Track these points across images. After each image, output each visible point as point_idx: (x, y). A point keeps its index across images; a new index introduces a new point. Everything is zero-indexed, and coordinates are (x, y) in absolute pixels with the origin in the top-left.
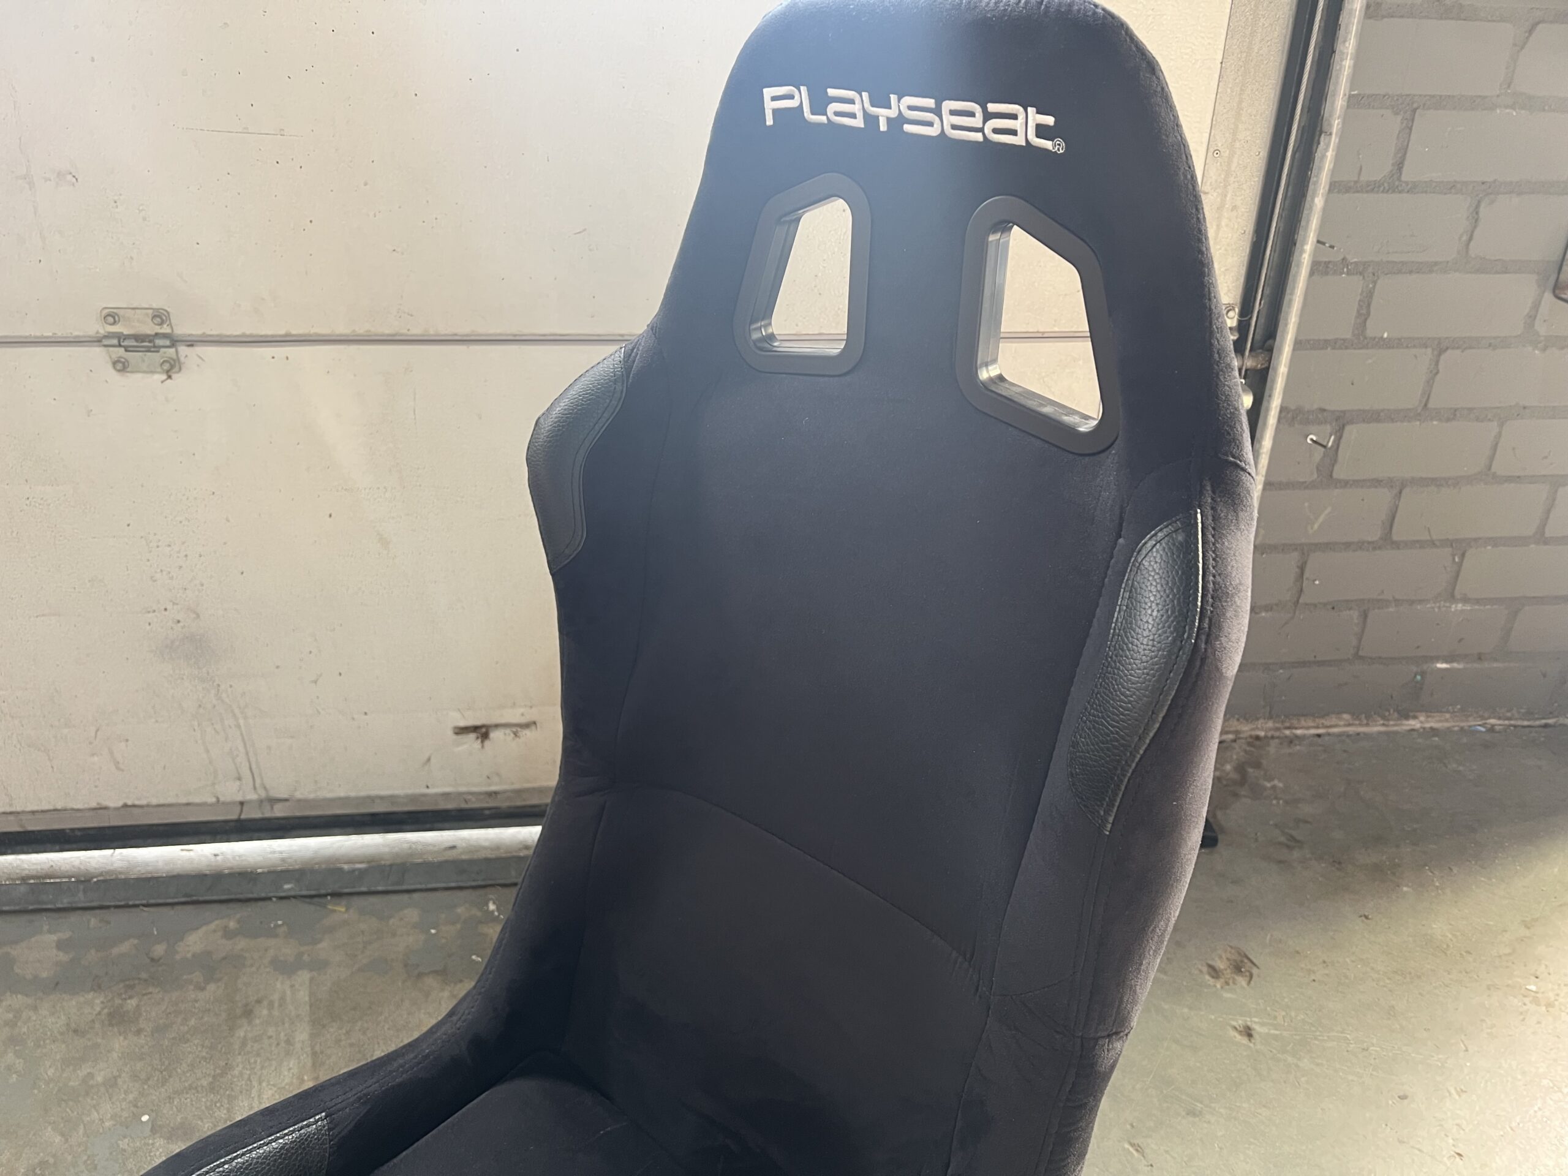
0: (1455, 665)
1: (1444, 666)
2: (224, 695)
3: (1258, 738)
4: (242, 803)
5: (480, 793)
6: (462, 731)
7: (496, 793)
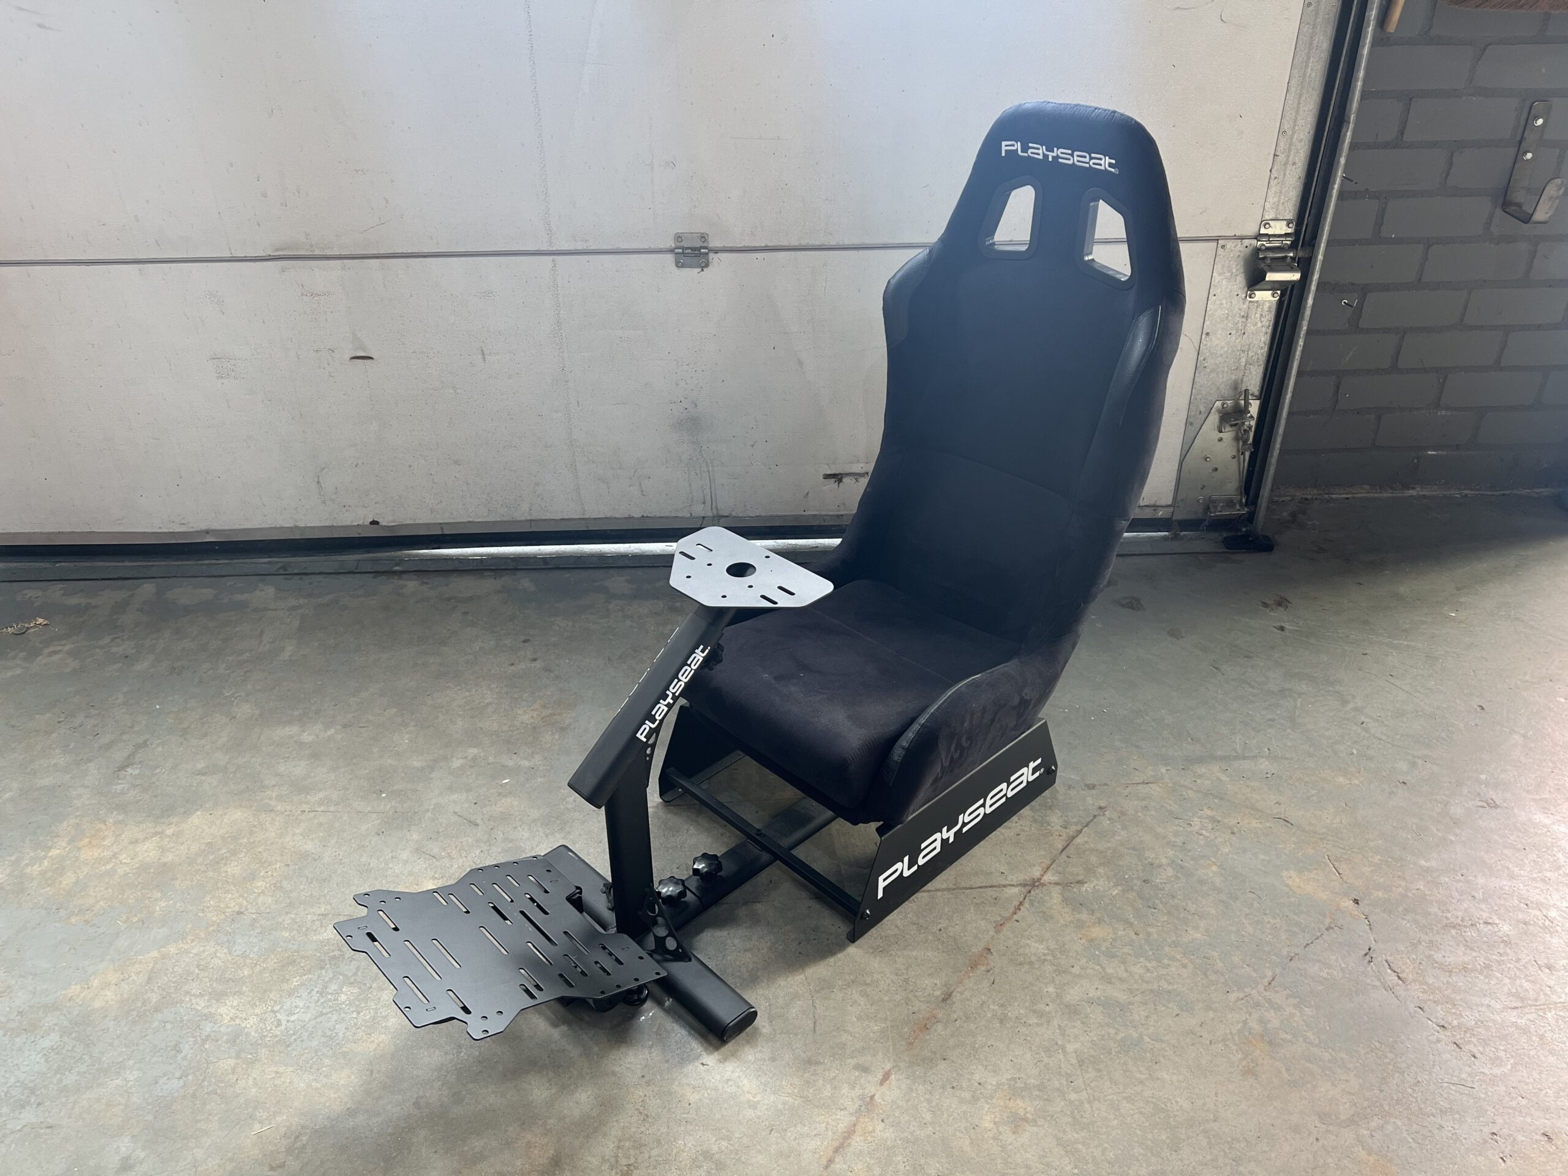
0: (1440, 452)
1: (1433, 453)
2: (704, 453)
3: (1306, 499)
4: (704, 518)
5: (832, 516)
6: (827, 477)
7: (842, 515)
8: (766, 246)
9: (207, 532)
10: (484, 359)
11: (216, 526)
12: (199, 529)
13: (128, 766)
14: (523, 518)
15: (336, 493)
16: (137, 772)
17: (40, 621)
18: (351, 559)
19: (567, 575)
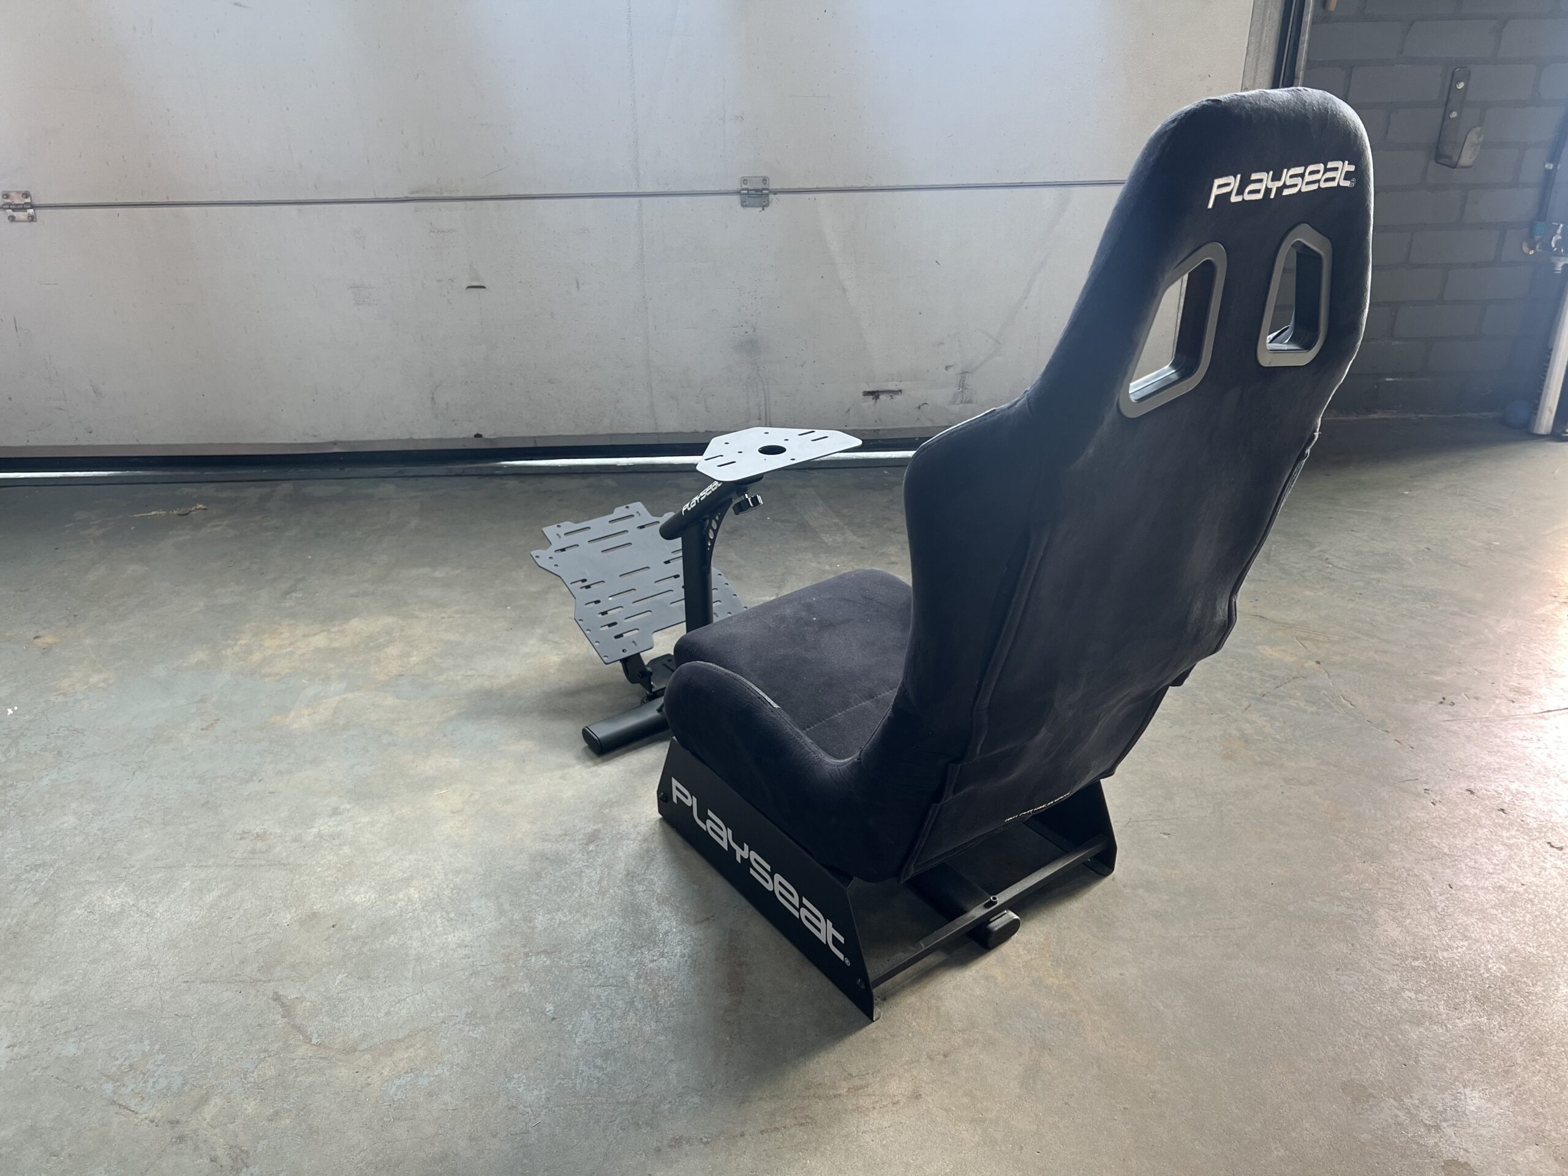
0: (1397, 379)
1: (1390, 379)
2: (760, 372)
5: (871, 430)
6: (868, 393)
7: (879, 430)
8: (817, 188)
9: (335, 443)
10: (578, 287)
11: (344, 437)
12: (328, 440)
13: (292, 592)
14: (605, 433)
15: (447, 409)
16: (300, 595)
17: (200, 506)
18: (458, 467)
19: (643, 476)
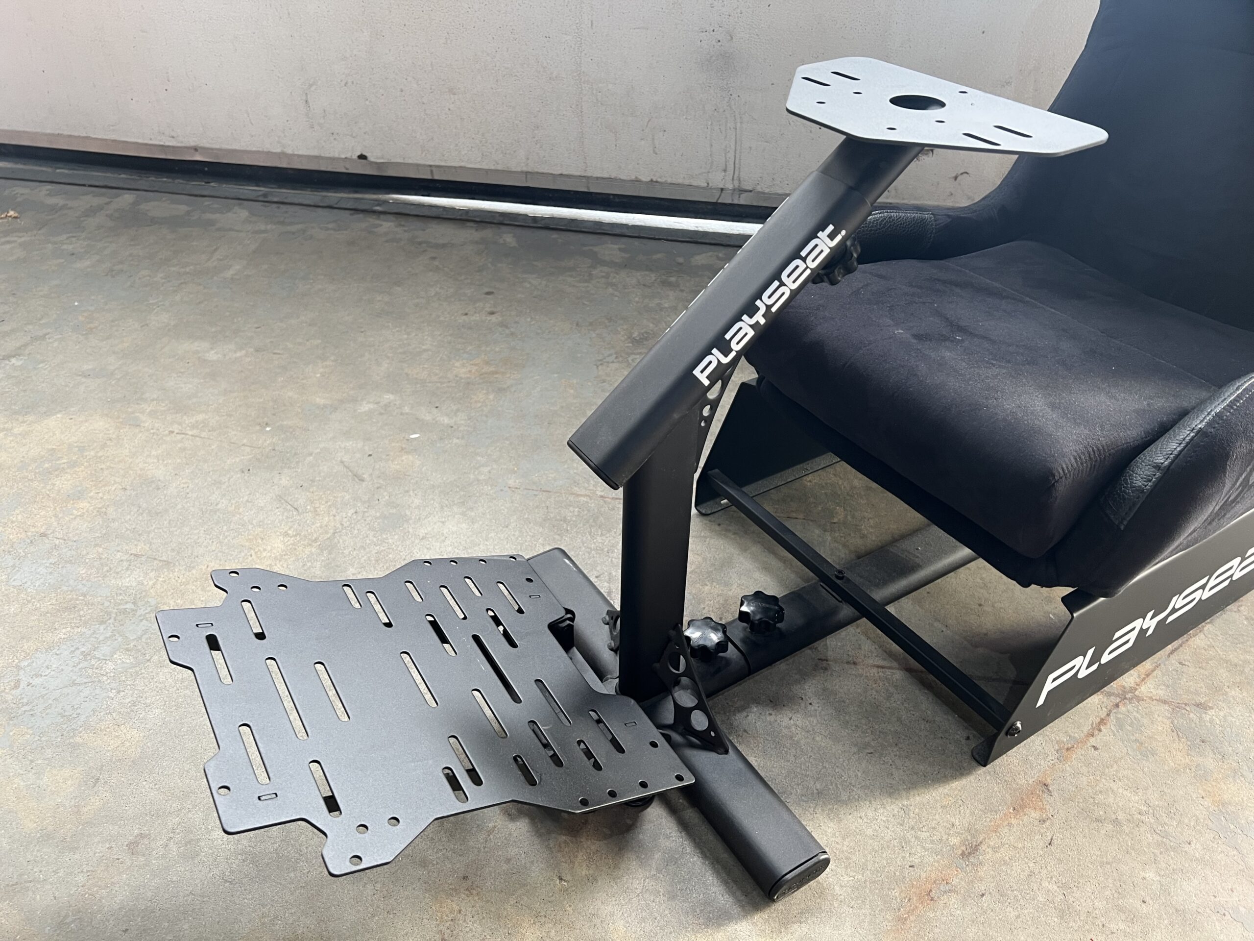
2: (733, 103)
4: (722, 190)
9: (196, 149)
11: (205, 143)
12: (188, 145)
13: (14, 356)
14: (519, 169)
15: (324, 117)
16: (20, 363)
17: (11, 213)
18: (334, 196)
19: (555, 235)
